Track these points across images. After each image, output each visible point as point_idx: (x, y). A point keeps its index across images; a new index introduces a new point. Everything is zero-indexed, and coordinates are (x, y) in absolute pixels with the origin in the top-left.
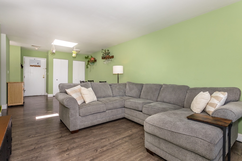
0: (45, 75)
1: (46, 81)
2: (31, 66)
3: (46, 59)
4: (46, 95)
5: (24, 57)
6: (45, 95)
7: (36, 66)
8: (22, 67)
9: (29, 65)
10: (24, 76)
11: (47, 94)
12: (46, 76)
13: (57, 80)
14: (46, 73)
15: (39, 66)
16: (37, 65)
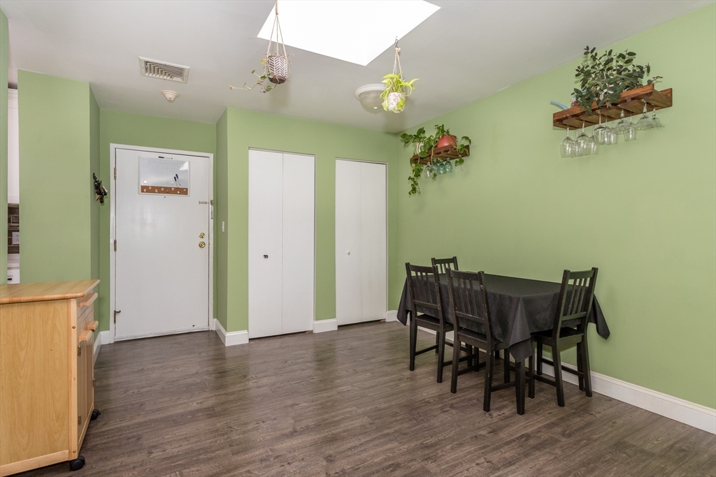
0: (207, 234)
1: (212, 260)
2: (145, 189)
3: (211, 156)
4: (213, 328)
5: (113, 146)
6: (208, 331)
7: (167, 191)
8: (100, 192)
9: (137, 189)
10: (112, 241)
11: (217, 326)
12: (212, 235)
13: (266, 256)
14: (212, 221)
15: (184, 191)
16: (173, 184)
